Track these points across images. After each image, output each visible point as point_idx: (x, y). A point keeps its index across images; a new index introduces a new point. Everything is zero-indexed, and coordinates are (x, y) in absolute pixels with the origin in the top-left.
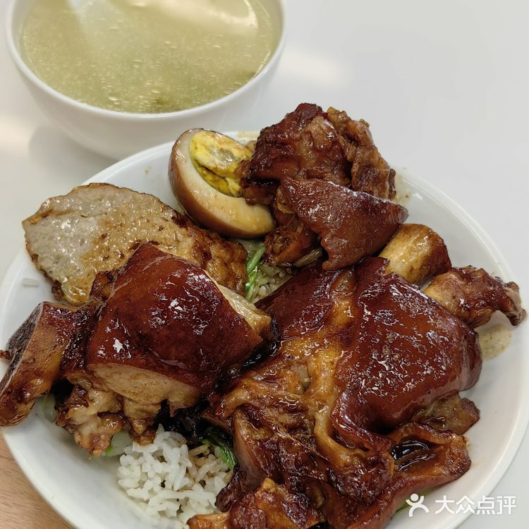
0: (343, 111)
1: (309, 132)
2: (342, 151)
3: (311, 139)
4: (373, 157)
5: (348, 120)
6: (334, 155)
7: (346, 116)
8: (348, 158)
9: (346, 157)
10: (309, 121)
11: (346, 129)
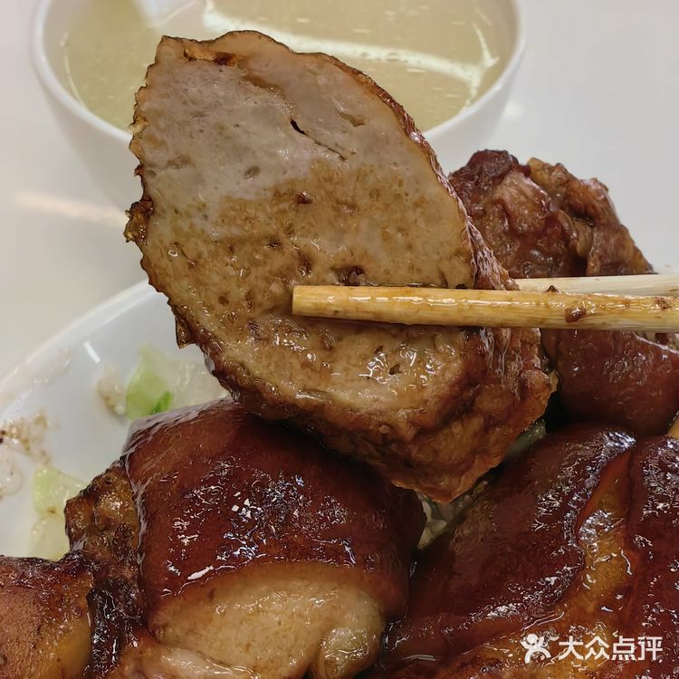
0: (558, 165)
1: (501, 201)
2: (565, 237)
3: (506, 213)
4: (623, 247)
5: (568, 180)
6: (549, 244)
7: (565, 172)
8: (578, 250)
9: (574, 248)
10: (497, 181)
11: (567, 196)
